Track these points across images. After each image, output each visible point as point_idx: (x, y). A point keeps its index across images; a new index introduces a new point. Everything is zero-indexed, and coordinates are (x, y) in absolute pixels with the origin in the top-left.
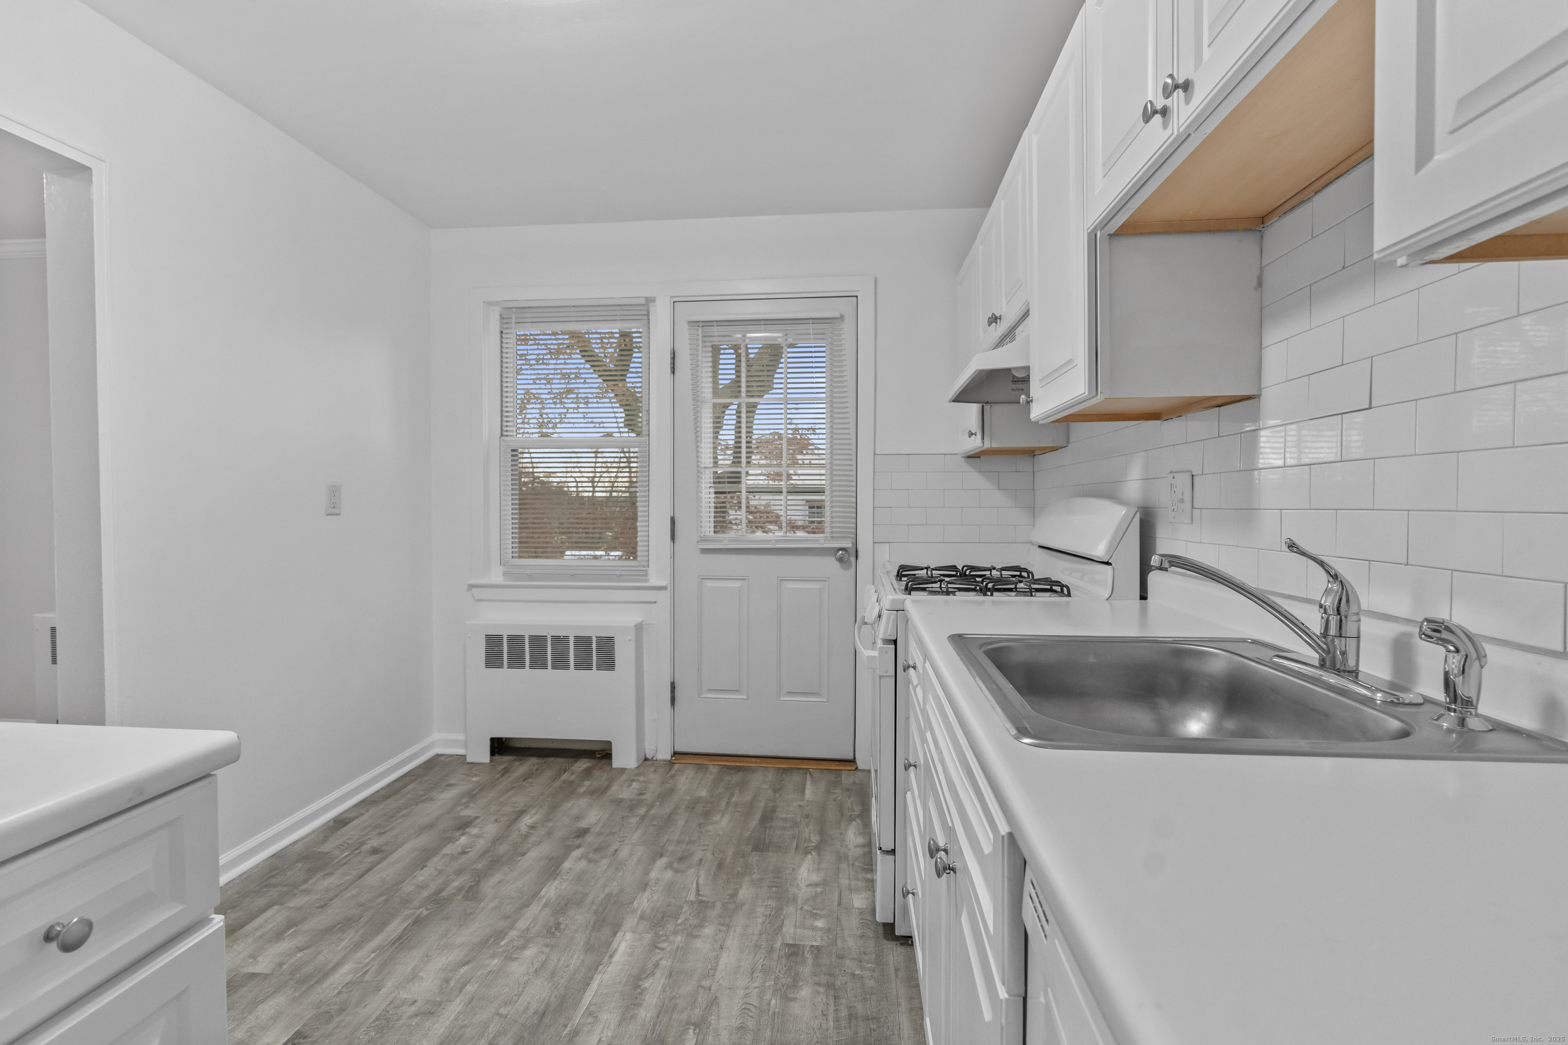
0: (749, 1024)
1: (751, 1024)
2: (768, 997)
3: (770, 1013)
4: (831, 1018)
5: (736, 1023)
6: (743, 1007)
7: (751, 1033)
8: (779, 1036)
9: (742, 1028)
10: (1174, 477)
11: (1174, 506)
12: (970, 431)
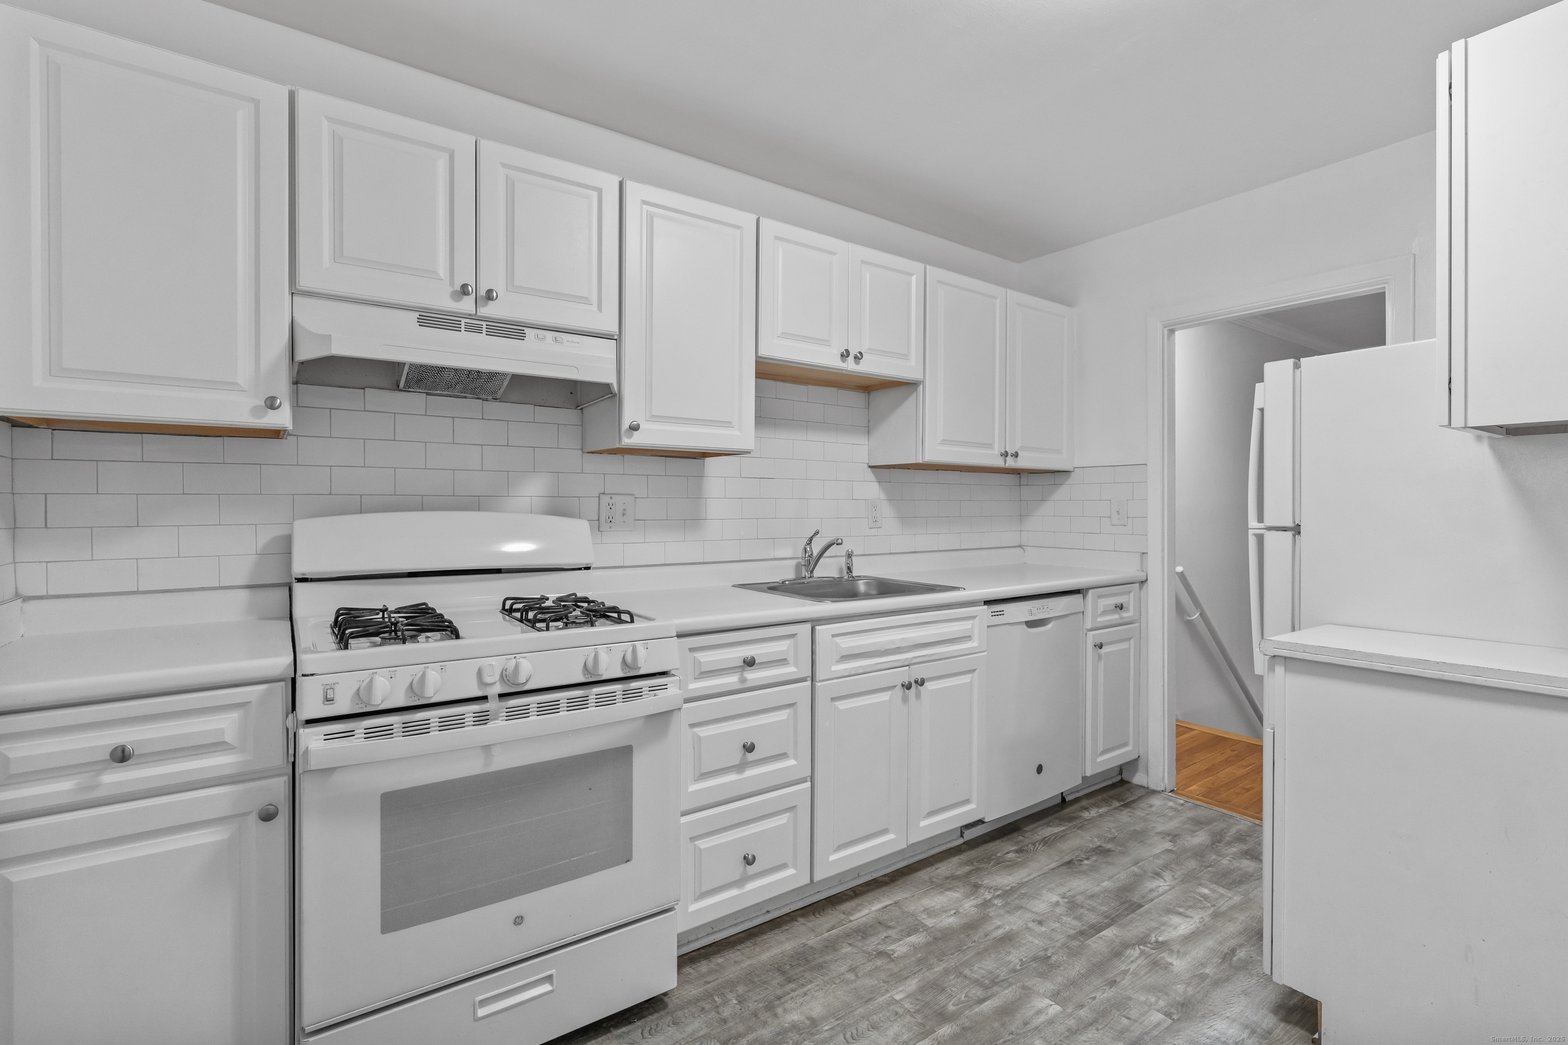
0: (865, 1026)
1: (863, 1025)
2: (826, 1035)
3: (840, 1022)
4: (805, 989)
5: (874, 1035)
6: (854, 1041)
7: (871, 1019)
8: (854, 1005)
9: (874, 1027)
10: (611, 498)
11: (611, 519)
12: (273, 399)
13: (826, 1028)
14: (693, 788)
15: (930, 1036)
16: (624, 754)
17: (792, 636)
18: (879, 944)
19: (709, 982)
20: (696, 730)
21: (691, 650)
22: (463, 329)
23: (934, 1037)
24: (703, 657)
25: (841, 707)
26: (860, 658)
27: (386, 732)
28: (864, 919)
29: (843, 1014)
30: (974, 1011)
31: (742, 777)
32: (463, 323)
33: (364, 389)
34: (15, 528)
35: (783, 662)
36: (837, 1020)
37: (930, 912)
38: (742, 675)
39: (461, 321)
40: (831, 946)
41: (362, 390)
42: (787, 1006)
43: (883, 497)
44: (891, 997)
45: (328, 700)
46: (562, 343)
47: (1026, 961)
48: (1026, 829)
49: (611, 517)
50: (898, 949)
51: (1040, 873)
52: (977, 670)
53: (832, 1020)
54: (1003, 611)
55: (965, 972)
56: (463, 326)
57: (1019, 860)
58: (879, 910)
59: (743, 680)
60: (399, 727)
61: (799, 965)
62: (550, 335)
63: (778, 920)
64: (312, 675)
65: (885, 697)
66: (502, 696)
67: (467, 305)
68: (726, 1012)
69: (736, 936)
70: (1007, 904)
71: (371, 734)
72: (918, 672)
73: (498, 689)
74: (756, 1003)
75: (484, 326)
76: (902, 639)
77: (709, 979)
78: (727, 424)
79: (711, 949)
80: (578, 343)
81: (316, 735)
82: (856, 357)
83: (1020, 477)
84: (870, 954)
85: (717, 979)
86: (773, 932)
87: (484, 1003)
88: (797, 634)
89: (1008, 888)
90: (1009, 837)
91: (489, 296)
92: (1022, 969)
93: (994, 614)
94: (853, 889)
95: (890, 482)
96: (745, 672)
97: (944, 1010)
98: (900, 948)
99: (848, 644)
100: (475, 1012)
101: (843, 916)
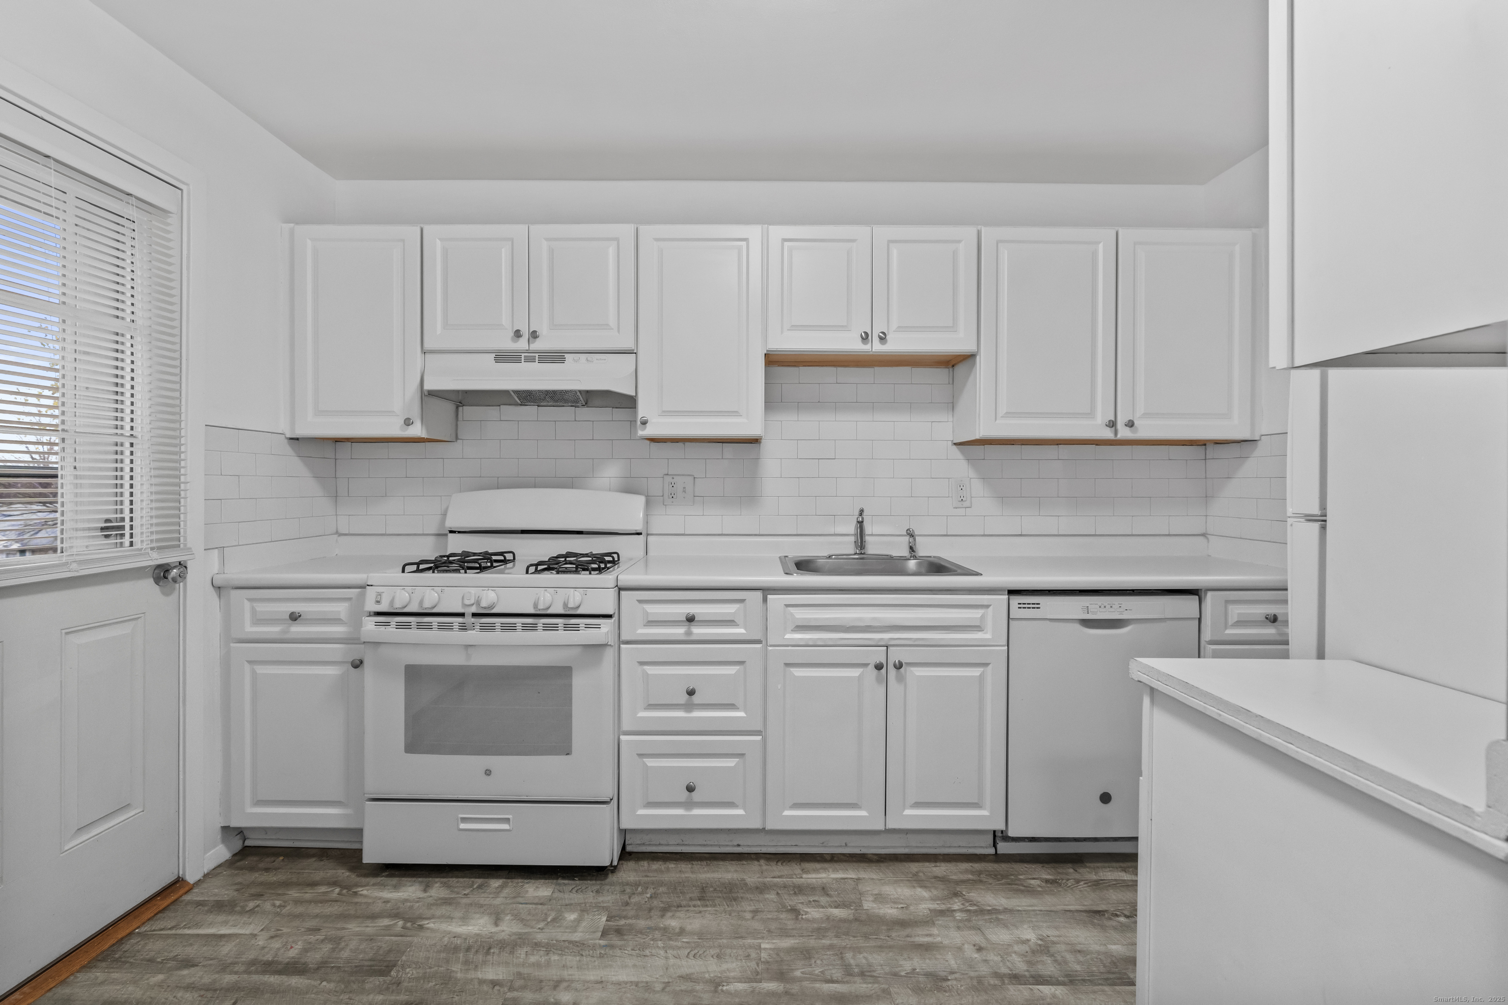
1: (714, 952)
2: (680, 944)
3: (701, 941)
4: (705, 909)
5: (713, 961)
7: (724, 951)
8: (725, 935)
9: (720, 956)
10: (673, 478)
11: (673, 495)
12: (408, 419)
13: (684, 940)
14: (643, 714)
15: (752, 984)
16: (564, 672)
17: (742, 601)
18: (802, 903)
19: (648, 876)
20: (646, 667)
21: (640, 601)
22: (523, 361)
23: (754, 986)
24: (651, 609)
25: (797, 674)
26: (820, 630)
27: (407, 626)
28: (814, 880)
29: (709, 937)
30: (813, 985)
31: (689, 716)
32: (523, 357)
33: (499, 406)
34: (336, 497)
35: (731, 623)
36: (699, 939)
37: (880, 898)
38: (689, 628)
39: (521, 356)
40: (761, 889)
41: (499, 407)
42: (678, 914)
43: (972, 474)
44: (760, 944)
45: (378, 602)
46: (593, 362)
47: (918, 972)
48: (1088, 865)
49: (673, 494)
50: (812, 913)
51: (1047, 908)
52: (991, 665)
53: (696, 937)
54: (1039, 604)
55: (847, 954)
56: (523, 359)
57: (1039, 889)
58: (836, 879)
59: (689, 633)
60: (415, 625)
61: (721, 892)
62: (583, 357)
63: (746, 855)
64: (372, 586)
65: (855, 673)
66: (474, 615)
67: (522, 344)
68: (635, 899)
69: (702, 855)
70: (969, 920)
71: (399, 626)
72: (896, 655)
73: (474, 609)
74: (660, 903)
75: (537, 357)
76: (874, 619)
77: (649, 874)
78: (735, 413)
79: (675, 856)
80: (605, 360)
81: (371, 621)
82: (881, 338)
83: (1206, 449)
84: (784, 906)
85: (656, 877)
86: (731, 862)
87: (464, 820)
88: (745, 600)
89: (989, 908)
90: (1056, 865)
91: (534, 335)
92: (905, 976)
93: (1020, 606)
94: (833, 855)
95: (984, 459)
96: (692, 627)
97: (788, 972)
98: (814, 913)
99: (802, 615)
100: (458, 825)
101: (799, 871)
